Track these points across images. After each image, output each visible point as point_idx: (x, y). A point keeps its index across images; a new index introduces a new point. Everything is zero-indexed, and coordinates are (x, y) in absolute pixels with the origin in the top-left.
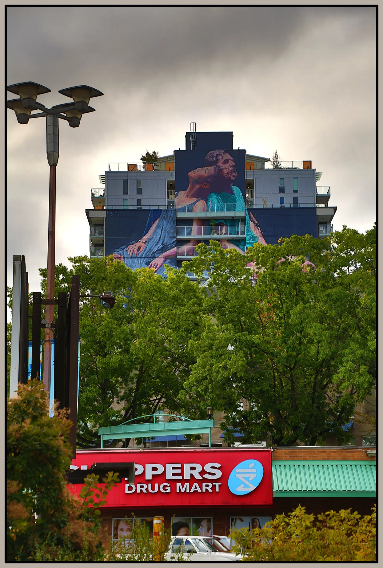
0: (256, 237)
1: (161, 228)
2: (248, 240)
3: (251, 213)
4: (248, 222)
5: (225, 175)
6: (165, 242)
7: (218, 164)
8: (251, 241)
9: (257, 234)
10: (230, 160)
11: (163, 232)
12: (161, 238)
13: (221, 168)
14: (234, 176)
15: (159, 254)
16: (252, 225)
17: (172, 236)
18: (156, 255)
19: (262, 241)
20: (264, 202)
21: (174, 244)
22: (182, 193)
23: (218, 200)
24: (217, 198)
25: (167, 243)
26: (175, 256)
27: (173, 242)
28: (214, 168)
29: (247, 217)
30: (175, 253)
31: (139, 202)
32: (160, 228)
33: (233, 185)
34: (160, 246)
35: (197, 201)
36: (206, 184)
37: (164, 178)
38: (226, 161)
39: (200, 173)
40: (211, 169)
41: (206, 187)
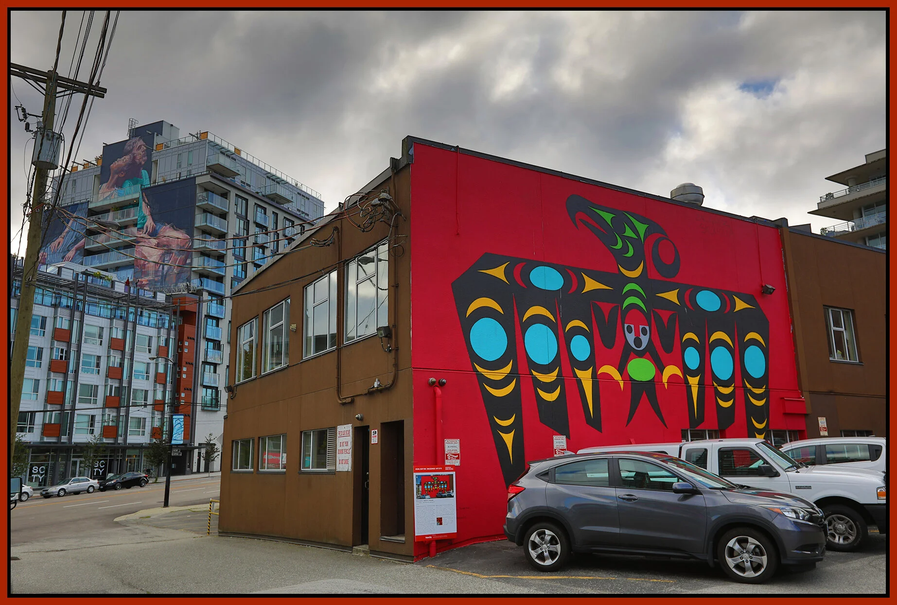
0: (145, 216)
2: (139, 221)
3: (143, 193)
4: (141, 203)
5: (137, 161)
6: (77, 234)
7: (133, 152)
8: (141, 221)
9: (146, 212)
10: (142, 146)
12: (75, 232)
13: (135, 155)
14: (144, 160)
15: (72, 247)
16: (144, 205)
17: (83, 227)
18: (70, 249)
19: (150, 220)
21: (84, 235)
22: (105, 185)
24: (129, 185)
25: (79, 235)
26: (84, 247)
28: (130, 156)
29: (141, 197)
30: (84, 244)
33: (142, 170)
34: (74, 239)
35: (115, 190)
36: (122, 172)
37: (92, 174)
38: (140, 147)
39: (120, 163)
40: (127, 157)
41: (123, 176)
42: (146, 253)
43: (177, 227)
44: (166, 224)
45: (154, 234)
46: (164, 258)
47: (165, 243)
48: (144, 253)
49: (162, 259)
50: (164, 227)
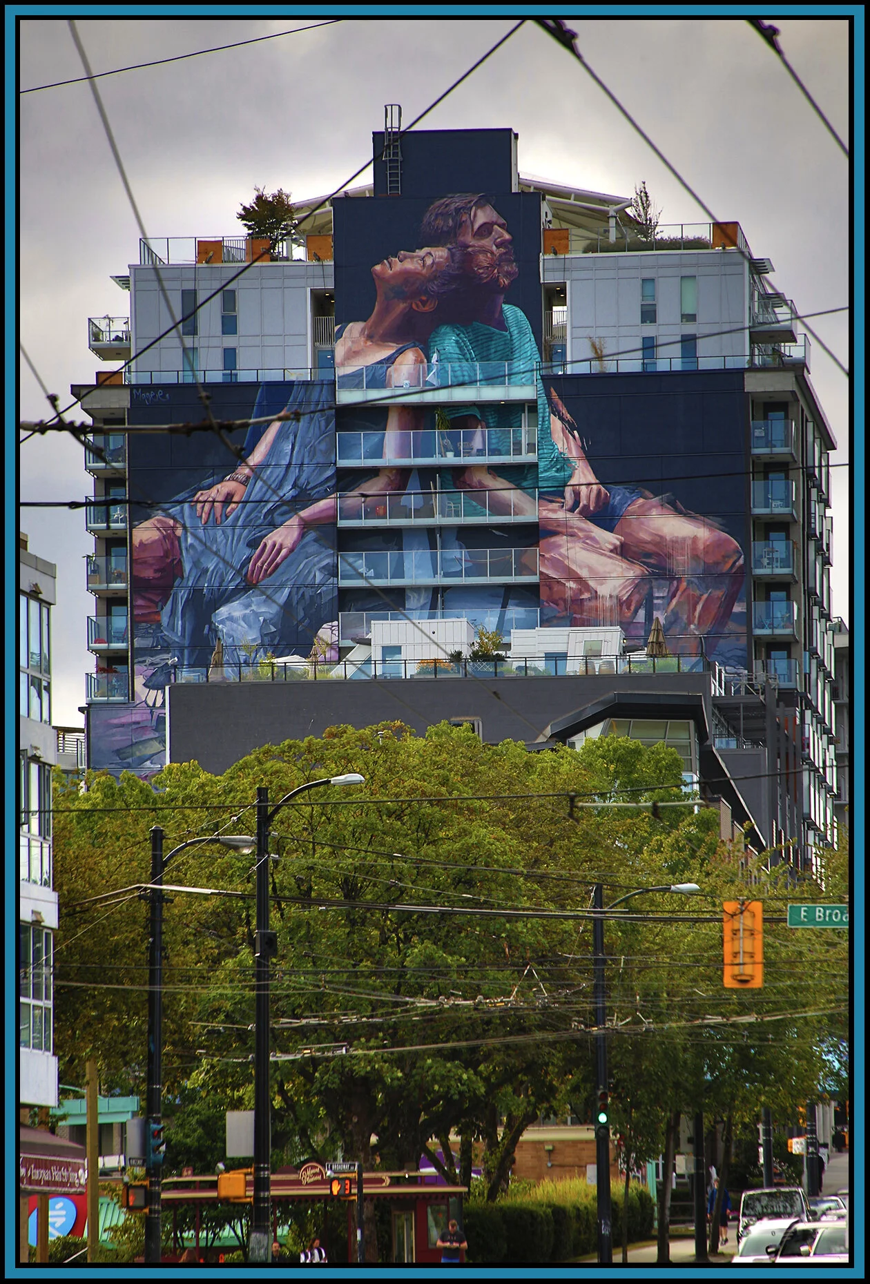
0: (566, 460)
1: (291, 437)
2: (545, 471)
3: (552, 389)
4: (543, 417)
5: (481, 271)
6: (302, 480)
7: (461, 239)
8: (552, 473)
9: (569, 449)
10: (496, 227)
11: (296, 448)
12: (292, 469)
13: (470, 249)
14: (508, 274)
15: (288, 516)
16: (556, 424)
17: (321, 460)
18: (278, 519)
19: (586, 472)
20: (596, 352)
21: (329, 484)
22: (355, 329)
23: (460, 348)
24: (457, 342)
25: (308, 483)
26: (331, 521)
27: (328, 479)
28: (449, 249)
29: (542, 401)
30: (331, 512)
31: (230, 356)
32: (288, 438)
33: (505, 303)
34: (287, 491)
35: (400, 352)
36: (424, 298)
37: (301, 282)
38: (486, 229)
39: (409, 265)
40: (440, 253)
41: (426, 309)
42: (581, 567)
43: (686, 506)
44: (647, 493)
45: (604, 516)
46: (651, 588)
47: (650, 547)
48: (574, 567)
49: (645, 590)
50: (641, 501)
